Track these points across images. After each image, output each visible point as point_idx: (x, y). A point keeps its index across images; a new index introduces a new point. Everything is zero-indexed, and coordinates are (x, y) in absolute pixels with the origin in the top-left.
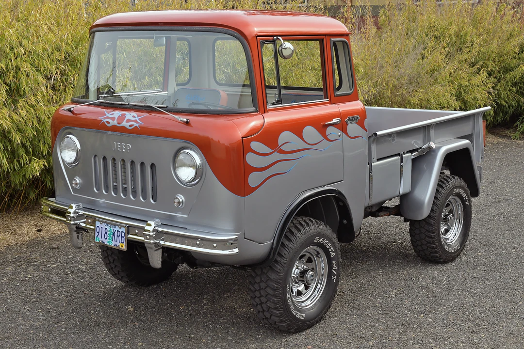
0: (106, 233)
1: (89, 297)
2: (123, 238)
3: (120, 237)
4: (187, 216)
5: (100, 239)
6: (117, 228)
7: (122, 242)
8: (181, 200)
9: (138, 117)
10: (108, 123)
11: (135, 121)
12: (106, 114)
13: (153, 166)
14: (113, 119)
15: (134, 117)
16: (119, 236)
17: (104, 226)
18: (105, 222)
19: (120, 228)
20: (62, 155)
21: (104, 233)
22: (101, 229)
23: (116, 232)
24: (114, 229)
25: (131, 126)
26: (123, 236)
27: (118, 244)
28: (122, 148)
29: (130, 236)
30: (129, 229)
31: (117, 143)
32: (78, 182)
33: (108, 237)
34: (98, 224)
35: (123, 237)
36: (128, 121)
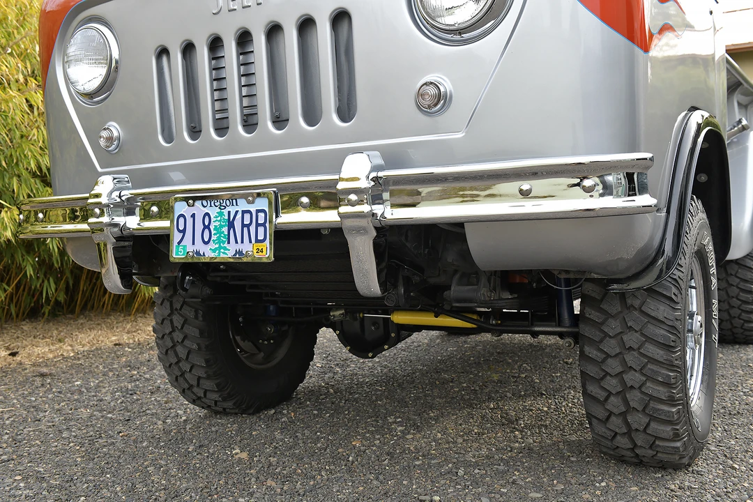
7: (261, 237)
16: (248, 226)
19: (253, 202)
21: (199, 227)
23: (239, 216)
26: (261, 221)
33: (214, 238)
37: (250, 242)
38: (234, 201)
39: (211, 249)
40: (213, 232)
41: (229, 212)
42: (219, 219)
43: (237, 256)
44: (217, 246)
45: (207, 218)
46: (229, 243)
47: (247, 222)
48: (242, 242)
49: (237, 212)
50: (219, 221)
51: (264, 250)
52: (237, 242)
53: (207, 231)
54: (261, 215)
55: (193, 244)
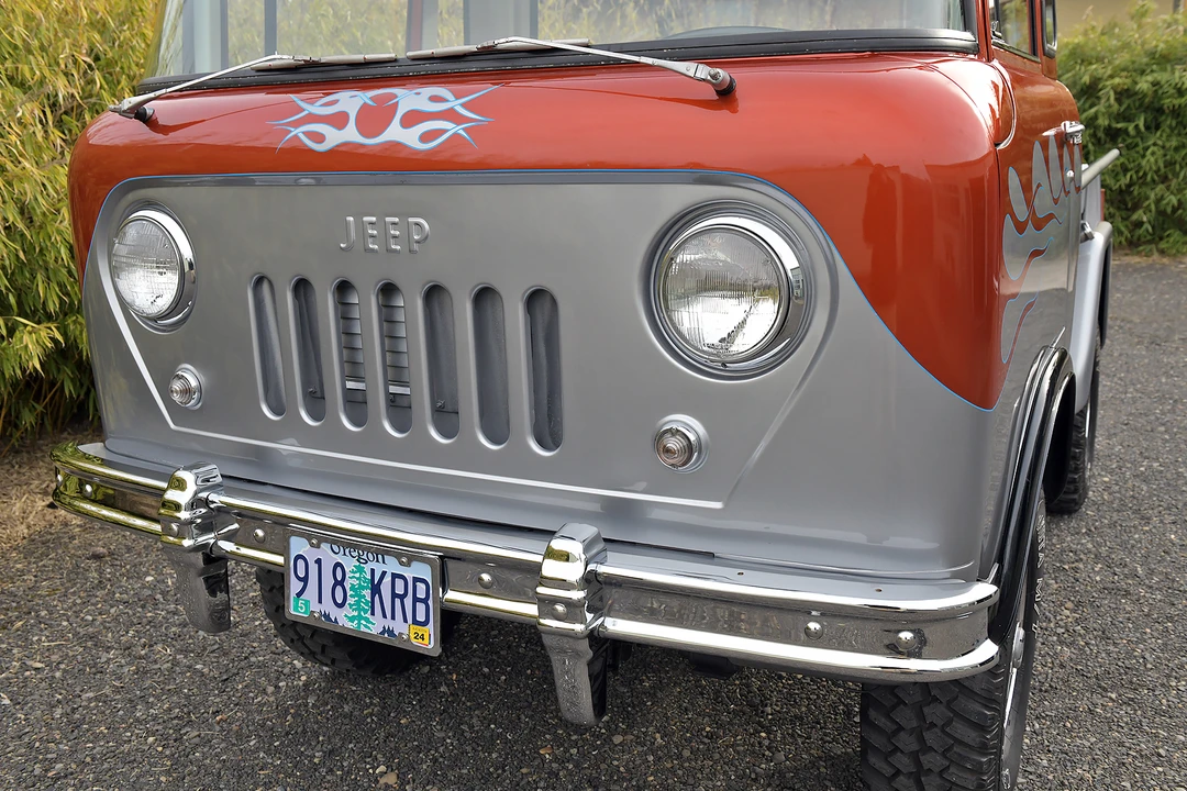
0: (339, 583)
1: (239, 735)
2: (421, 607)
3: (408, 601)
4: (718, 505)
5: (315, 607)
6: (392, 566)
7: (421, 617)
8: (692, 438)
9: (457, 98)
10: (320, 138)
11: (450, 115)
12: (302, 104)
13: (537, 299)
14: (339, 120)
15: (435, 99)
16: (402, 597)
17: (328, 555)
18: (333, 542)
19: (408, 564)
20: (123, 284)
21: (328, 582)
22: (313, 568)
23: (388, 579)
24: (379, 568)
25: (425, 137)
26: (421, 594)
27: (399, 627)
28: (385, 237)
29: (451, 595)
30: (446, 564)
31: (358, 216)
32: (193, 383)
33: (350, 600)
34: (298, 546)
35: (425, 601)
36: (412, 119)
37: (405, 621)
38: (380, 556)
39: (346, 616)
40: (349, 593)
41: (373, 570)
42: (357, 575)
43: (386, 635)
44: (356, 614)
45: (339, 570)
46: (373, 614)
47: (400, 590)
48: (393, 618)
49: (384, 573)
50: (357, 579)
51: (427, 637)
52: (385, 616)
53: (339, 589)
54: (421, 587)
55: (320, 601)
